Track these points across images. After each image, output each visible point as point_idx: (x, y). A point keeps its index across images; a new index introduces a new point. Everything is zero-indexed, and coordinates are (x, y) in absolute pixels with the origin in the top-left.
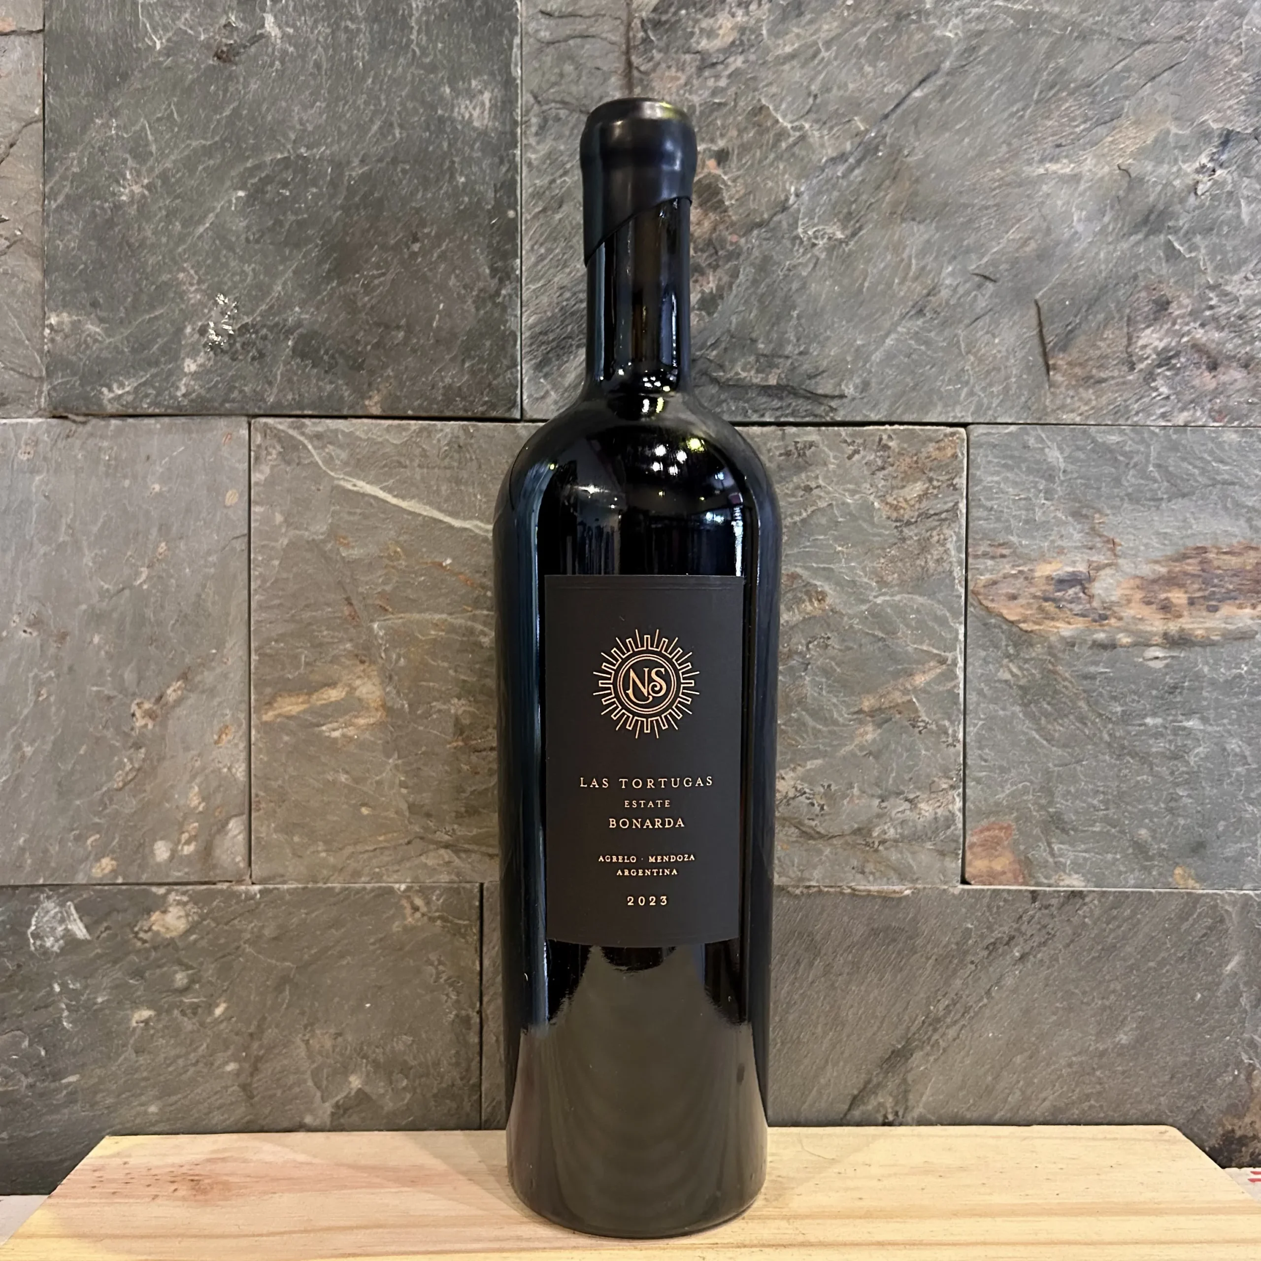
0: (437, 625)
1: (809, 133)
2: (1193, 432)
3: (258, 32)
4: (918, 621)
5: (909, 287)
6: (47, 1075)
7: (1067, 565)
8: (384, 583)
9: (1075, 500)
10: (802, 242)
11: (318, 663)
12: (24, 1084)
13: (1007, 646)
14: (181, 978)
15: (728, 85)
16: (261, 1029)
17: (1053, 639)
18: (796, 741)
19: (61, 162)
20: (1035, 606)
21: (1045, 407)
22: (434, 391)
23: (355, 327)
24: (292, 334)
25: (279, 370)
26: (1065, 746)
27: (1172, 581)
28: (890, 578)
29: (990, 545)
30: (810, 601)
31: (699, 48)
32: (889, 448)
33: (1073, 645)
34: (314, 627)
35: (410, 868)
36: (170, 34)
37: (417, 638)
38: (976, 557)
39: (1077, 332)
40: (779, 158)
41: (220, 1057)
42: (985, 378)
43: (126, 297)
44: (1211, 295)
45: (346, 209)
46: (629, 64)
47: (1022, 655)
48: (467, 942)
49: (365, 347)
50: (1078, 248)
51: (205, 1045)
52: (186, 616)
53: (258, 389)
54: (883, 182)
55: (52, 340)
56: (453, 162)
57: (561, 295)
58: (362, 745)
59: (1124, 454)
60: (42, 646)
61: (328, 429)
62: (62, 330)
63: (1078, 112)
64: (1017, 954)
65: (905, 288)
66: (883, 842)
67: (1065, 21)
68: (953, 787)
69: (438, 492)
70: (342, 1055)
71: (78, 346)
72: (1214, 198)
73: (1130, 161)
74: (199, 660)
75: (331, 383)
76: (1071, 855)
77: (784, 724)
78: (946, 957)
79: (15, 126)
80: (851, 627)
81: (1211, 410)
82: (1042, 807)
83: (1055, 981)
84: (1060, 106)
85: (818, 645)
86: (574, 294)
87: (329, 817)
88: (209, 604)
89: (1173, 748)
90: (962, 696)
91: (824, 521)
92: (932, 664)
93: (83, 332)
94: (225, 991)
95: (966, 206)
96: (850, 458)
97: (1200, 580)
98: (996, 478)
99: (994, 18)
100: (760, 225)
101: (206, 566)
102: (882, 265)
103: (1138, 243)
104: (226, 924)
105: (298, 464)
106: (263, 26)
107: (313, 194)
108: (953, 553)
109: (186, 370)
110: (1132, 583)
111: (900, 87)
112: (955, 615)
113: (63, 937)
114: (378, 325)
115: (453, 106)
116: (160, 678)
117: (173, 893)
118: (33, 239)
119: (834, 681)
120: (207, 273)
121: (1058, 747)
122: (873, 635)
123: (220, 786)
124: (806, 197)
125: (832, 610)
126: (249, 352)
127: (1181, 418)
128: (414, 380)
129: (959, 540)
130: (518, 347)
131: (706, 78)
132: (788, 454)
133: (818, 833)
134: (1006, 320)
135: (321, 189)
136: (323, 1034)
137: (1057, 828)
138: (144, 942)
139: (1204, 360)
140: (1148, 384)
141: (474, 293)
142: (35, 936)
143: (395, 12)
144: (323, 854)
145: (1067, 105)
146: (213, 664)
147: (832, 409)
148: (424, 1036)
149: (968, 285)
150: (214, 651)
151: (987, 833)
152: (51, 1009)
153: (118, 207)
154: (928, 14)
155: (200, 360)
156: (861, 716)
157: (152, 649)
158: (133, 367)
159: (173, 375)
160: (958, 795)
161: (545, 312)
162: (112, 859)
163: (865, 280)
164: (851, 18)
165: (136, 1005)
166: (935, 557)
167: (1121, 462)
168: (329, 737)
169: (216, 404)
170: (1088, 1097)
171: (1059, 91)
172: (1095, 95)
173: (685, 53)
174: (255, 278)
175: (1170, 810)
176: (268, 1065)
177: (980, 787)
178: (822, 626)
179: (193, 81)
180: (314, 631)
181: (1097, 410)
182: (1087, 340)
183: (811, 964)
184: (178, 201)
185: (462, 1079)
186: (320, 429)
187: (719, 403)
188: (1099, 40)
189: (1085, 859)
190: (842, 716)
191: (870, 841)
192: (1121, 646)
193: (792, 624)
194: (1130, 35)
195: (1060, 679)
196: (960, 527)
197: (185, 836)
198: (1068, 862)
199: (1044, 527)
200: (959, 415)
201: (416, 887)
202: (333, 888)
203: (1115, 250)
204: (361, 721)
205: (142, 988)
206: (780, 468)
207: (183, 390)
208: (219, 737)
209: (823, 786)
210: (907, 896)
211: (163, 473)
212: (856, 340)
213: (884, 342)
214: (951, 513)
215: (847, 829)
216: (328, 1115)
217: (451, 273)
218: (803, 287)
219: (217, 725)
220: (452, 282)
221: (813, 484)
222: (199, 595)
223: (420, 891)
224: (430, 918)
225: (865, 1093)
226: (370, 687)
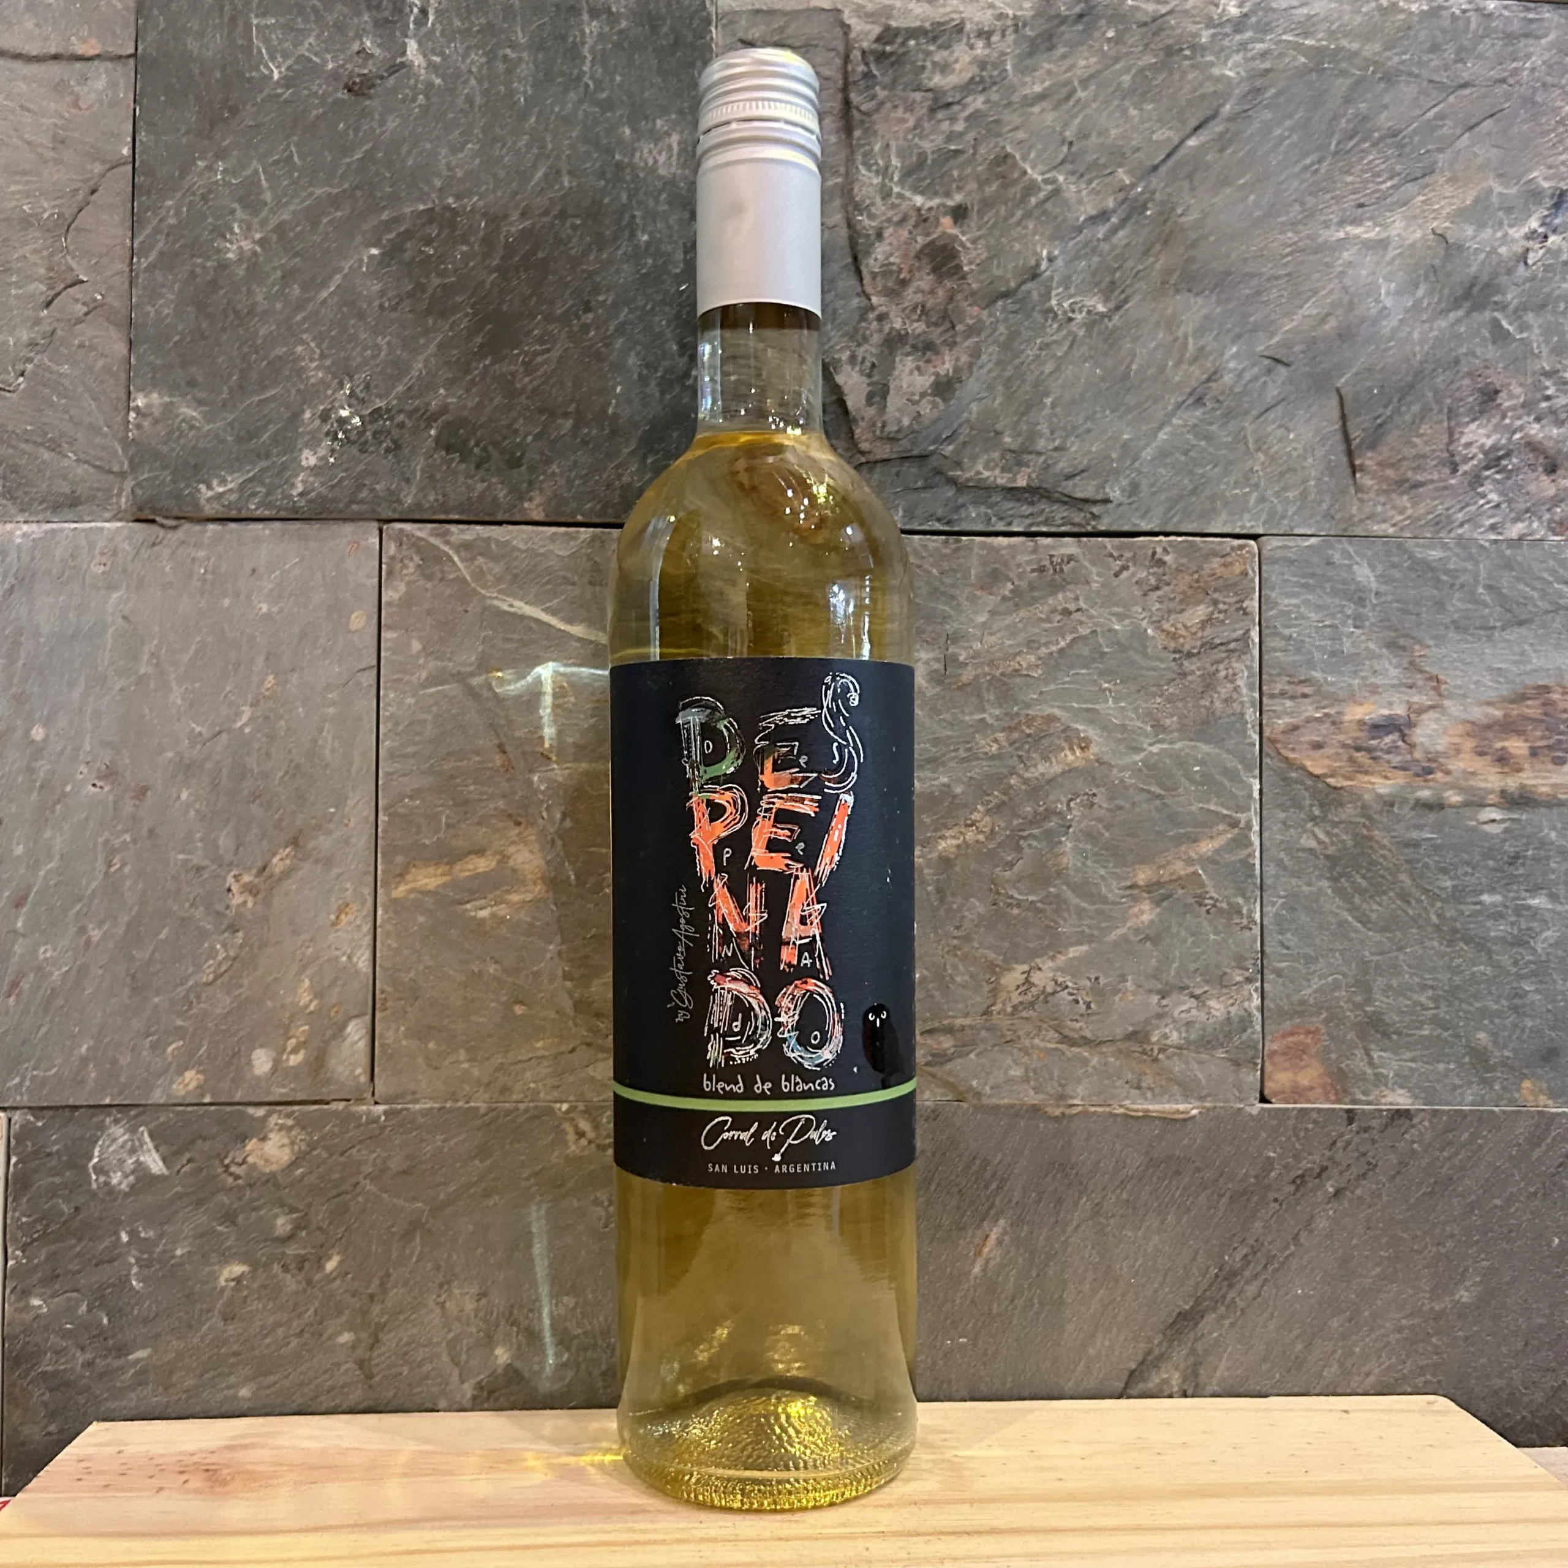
1: (1064, 187)
2: (1530, 547)
3: (399, 60)
4: (1203, 774)
5: (1185, 373)
6: (109, 1350)
7: (1382, 707)
9: (1389, 628)
10: (1056, 315)
11: (462, 826)
12: (80, 1361)
13: (1311, 806)
14: (282, 1224)
15: (966, 128)
16: (383, 1289)
17: (1366, 797)
18: (1056, 923)
19: (155, 214)
20: (1345, 757)
21: (1353, 516)
22: (608, 492)
23: (514, 414)
24: (436, 420)
25: (419, 464)
26: (1385, 929)
27: (1508, 727)
28: (1168, 722)
29: (1289, 683)
30: (1071, 749)
31: (931, 84)
32: (1165, 563)
33: (1392, 805)
34: (458, 781)
35: (573, 1083)
36: (290, 62)
37: (587, 794)
38: (1272, 696)
39: (1388, 426)
40: (1028, 215)
41: (331, 1325)
42: (1278, 481)
43: (230, 375)
44: (1548, 383)
45: (502, 271)
46: (847, 102)
47: (1330, 817)
49: (525, 438)
50: (1388, 325)
51: (311, 1312)
52: (298, 767)
53: (393, 487)
54: (1152, 245)
55: (139, 426)
56: (633, 217)
58: (516, 927)
59: (1448, 572)
60: (115, 803)
61: (479, 538)
62: (151, 414)
63: (1383, 167)
64: (1331, 1190)
65: (1181, 373)
66: (1163, 1049)
67: (1366, 60)
68: (1249, 980)
70: (486, 1321)
71: (171, 433)
72: (1547, 268)
73: (1447, 224)
74: (313, 822)
75: (483, 481)
76: (1395, 1065)
77: (1041, 901)
78: (1243, 1193)
79: (98, 168)
80: (1122, 781)
81: (1550, 521)
82: (1357, 1006)
83: (1378, 1222)
84: (1362, 158)
85: (1081, 804)
87: (474, 1018)
88: (327, 752)
89: (1515, 932)
90: (1258, 867)
91: (1086, 651)
92: (1221, 827)
93: (177, 416)
94: (340, 1239)
95: (1252, 275)
96: (1116, 575)
97: (1543, 726)
98: (1294, 601)
99: (1282, 55)
100: (1005, 295)
101: (324, 705)
102: (1153, 344)
103: (1458, 321)
104: (342, 1154)
105: (441, 580)
106: (404, 53)
107: (462, 254)
108: (1244, 691)
109: (304, 463)
110: (1461, 729)
111: (1171, 133)
112: (1249, 768)
113: (133, 1172)
114: (541, 411)
115: (634, 150)
116: (265, 843)
117: (275, 1116)
118: (116, 304)
119: (1101, 850)
120: (330, 347)
121: (1377, 932)
122: (1149, 792)
123: (336, 979)
124: (1060, 262)
125: (1097, 761)
126: (381, 442)
127: (1515, 530)
128: (584, 478)
129: (1251, 675)
131: (940, 121)
132: (1042, 570)
133: (1084, 1038)
134: (1302, 412)
135: (471, 245)
136: (462, 1295)
137: (1377, 1031)
138: (237, 1177)
139: (1541, 460)
140: (1474, 489)
141: (659, 374)
142: (99, 1170)
143: (563, 38)
144: (466, 1065)
145: (1371, 157)
146: (331, 826)
147: (1094, 517)
148: (590, 1296)
149: (1256, 370)
150: (332, 810)
151: (1290, 1039)
152: (116, 1264)
153: (223, 265)
154: (1203, 49)
155: (322, 452)
156: (1136, 892)
157: (255, 809)
158: (238, 459)
159: (286, 471)
160: (1256, 990)
162: (198, 1072)
163: (1131, 362)
164: (1112, 53)
165: (226, 1258)
166: (1223, 697)
167: (1444, 582)
168: (474, 918)
169: (341, 506)
170: (1423, 1369)
171: (1359, 142)
172: (1403, 146)
173: (914, 90)
174: (390, 354)
175: (1515, 1009)
176: (392, 1334)
177: (1280, 981)
178: (1085, 780)
179: (318, 117)
180: (457, 785)
181: (1414, 520)
182: (1400, 436)
183: (1076, 1204)
184: (298, 259)
186: (468, 537)
187: (957, 509)
188: (1407, 83)
189: (1411, 1069)
190: (1111, 891)
191: (1148, 1048)
192: (1451, 806)
193: (1047, 777)
194: (1442, 77)
195: (1376, 846)
196: (1252, 660)
197: (292, 1042)
198: (1391, 1074)
199: (1354, 660)
200: (1248, 525)
201: (581, 1106)
202: (477, 1108)
203: (1431, 329)
204: (515, 898)
205: (233, 1238)
206: (1032, 587)
207: (300, 488)
208: (338, 917)
209: (1089, 979)
210: (1194, 1117)
211: (272, 590)
212: (1122, 434)
213: (1156, 436)
214: (1241, 643)
215: (1119, 1032)
216: (469, 1396)
217: (630, 349)
218: (1057, 369)
219: (334, 903)
220: (632, 360)
221: (1072, 607)
222: (314, 741)
223: (587, 1112)
224: (599, 1146)
225: (1144, 1367)
226: (527, 854)
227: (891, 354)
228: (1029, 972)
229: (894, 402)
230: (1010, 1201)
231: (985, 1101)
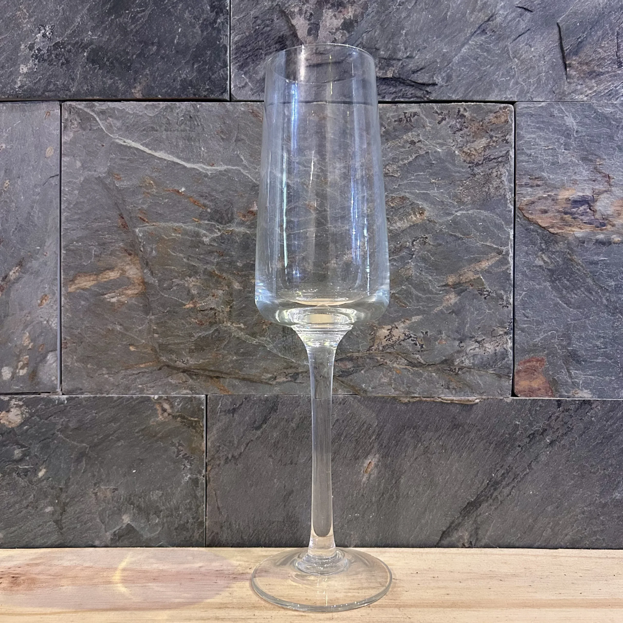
0: (176, 230)
4: (484, 227)
5: (476, 16)
7: (580, 192)
8: (144, 204)
9: (583, 150)
11: (103, 256)
13: (541, 243)
14: (17, 453)
16: (67, 486)
17: (570, 238)
18: (406, 304)
20: (559, 217)
21: (565, 91)
22: (174, 83)
23: (126, 44)
24: (86, 49)
25: (79, 71)
26: (579, 308)
28: (466, 200)
29: (531, 179)
30: (415, 214)
32: (465, 116)
33: (584, 243)
34: (100, 233)
35: (161, 385)
37: (163, 238)
38: (521, 186)
39: (584, 42)
41: (42, 503)
42: (525, 73)
47: (551, 249)
48: (196, 432)
49: (133, 55)
51: (32, 495)
52: (21, 226)
53: (66, 83)
57: (255, 22)
58: (130, 308)
59: (616, 120)
61: (109, 108)
64: (548, 441)
65: (473, 16)
66: (461, 369)
68: (506, 333)
69: (177, 146)
70: (117, 502)
74: (29, 253)
75: (111, 79)
76: (583, 377)
77: (397, 293)
78: (503, 442)
80: (441, 230)
82: (564, 347)
83: (573, 458)
85: (419, 243)
86: (263, 21)
87: (109, 352)
88: (36, 218)
90: (512, 275)
91: (423, 163)
92: (493, 254)
94: (44, 461)
96: (439, 123)
98: (533, 136)
101: (34, 195)
104: (46, 419)
105: (90, 130)
108: (506, 183)
109: (21, 71)
110: (621, 202)
112: (508, 223)
114: (140, 42)
116: (6, 265)
117: (13, 400)
119: (429, 266)
120: (33, 12)
121: (574, 308)
122: (455, 236)
123: (42, 332)
125: (428, 220)
126: (60, 60)
128: (162, 76)
129: (510, 175)
130: (228, 55)
132: (400, 120)
133: (420, 363)
134: (539, 36)
136: (106, 489)
137: (574, 360)
141: (200, 22)
144: (106, 376)
146: (38, 256)
147: (428, 93)
148: (169, 491)
149: (513, 14)
150: (38, 248)
151: (528, 364)
155: (30, 65)
156: (447, 288)
157: (1, 247)
159: (13, 75)
160: (510, 339)
161: (245, 33)
163: (448, 11)
166: (495, 186)
167: (613, 125)
168: (109, 302)
169: (40, 93)
170: (595, 533)
174: (63, 14)
176: (72, 508)
177: (523, 334)
178: (422, 230)
180: (100, 235)
181: (597, 93)
182: (590, 48)
183: (415, 447)
185: (193, 518)
186: (104, 108)
189: (592, 380)
190: (434, 287)
191: (453, 368)
192: (614, 243)
195: (575, 265)
196: (510, 167)
197: (21, 364)
198: (581, 382)
199: (564, 166)
200: (509, 97)
201: (165, 397)
202: (112, 397)
204: (129, 292)
206: (395, 129)
207: (19, 84)
208: (41, 302)
209: (423, 333)
210: (478, 403)
211: (7, 137)
212: (442, 49)
213: (461, 50)
214: (505, 158)
215: (438, 360)
216: (109, 539)
217: (186, 9)
218: (408, 16)
219: (40, 295)
220: (187, 15)
221: (416, 140)
222: (29, 213)
223: (167, 399)
224: (173, 416)
225: (450, 530)
226: (135, 270)
227: (320, 8)
228: (391, 329)
229: (322, 33)
230: (382, 445)
231: (369, 395)
